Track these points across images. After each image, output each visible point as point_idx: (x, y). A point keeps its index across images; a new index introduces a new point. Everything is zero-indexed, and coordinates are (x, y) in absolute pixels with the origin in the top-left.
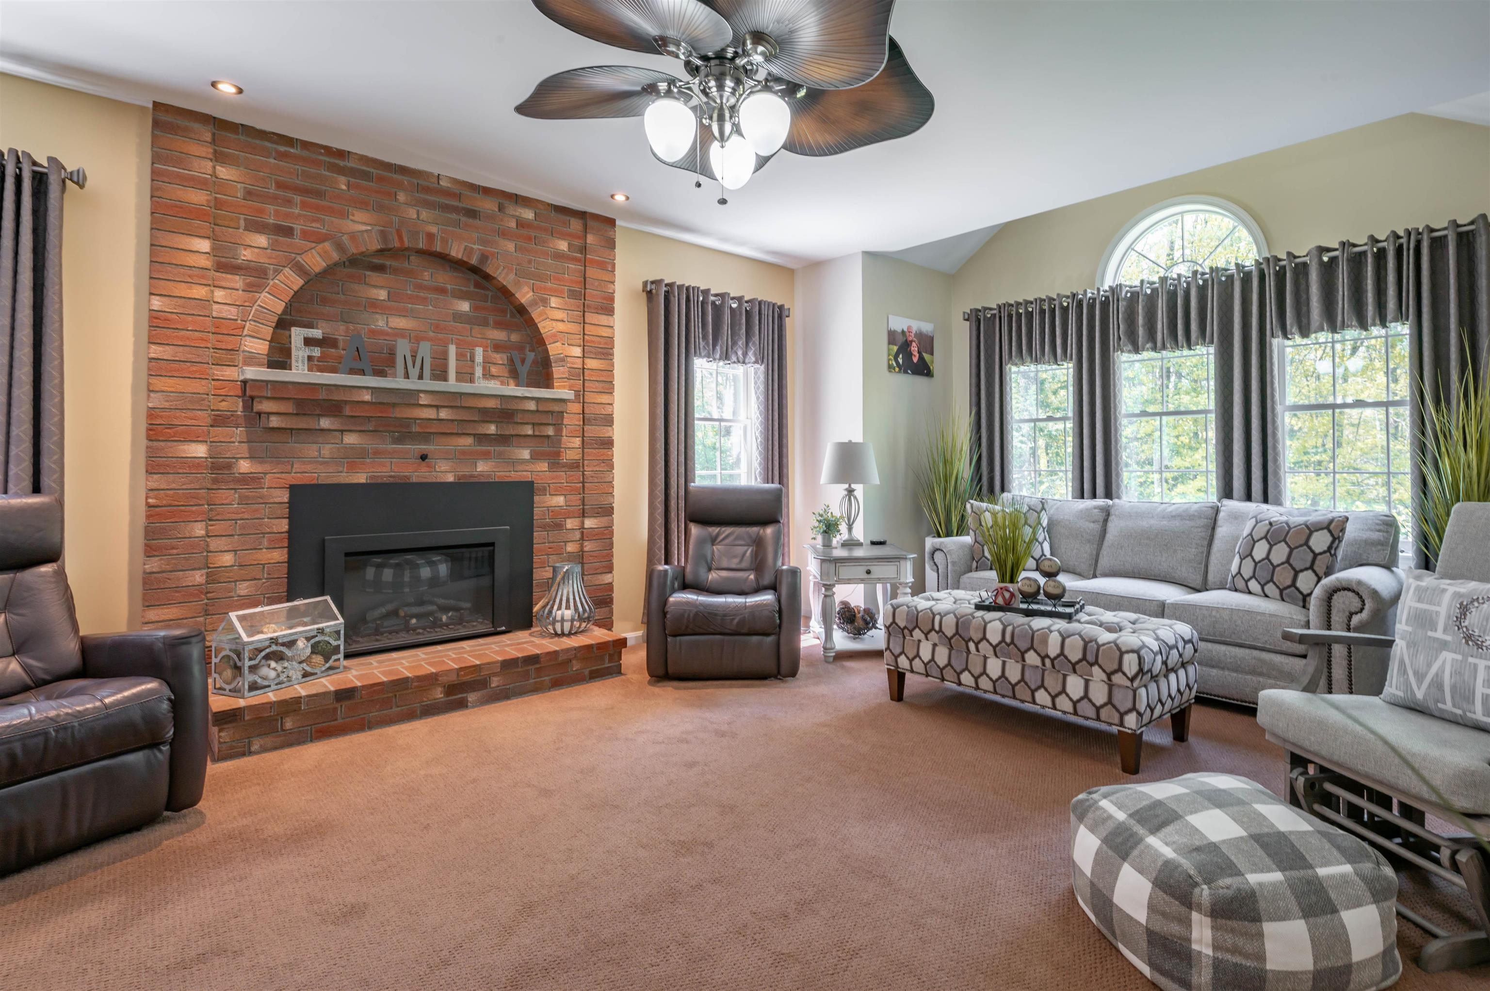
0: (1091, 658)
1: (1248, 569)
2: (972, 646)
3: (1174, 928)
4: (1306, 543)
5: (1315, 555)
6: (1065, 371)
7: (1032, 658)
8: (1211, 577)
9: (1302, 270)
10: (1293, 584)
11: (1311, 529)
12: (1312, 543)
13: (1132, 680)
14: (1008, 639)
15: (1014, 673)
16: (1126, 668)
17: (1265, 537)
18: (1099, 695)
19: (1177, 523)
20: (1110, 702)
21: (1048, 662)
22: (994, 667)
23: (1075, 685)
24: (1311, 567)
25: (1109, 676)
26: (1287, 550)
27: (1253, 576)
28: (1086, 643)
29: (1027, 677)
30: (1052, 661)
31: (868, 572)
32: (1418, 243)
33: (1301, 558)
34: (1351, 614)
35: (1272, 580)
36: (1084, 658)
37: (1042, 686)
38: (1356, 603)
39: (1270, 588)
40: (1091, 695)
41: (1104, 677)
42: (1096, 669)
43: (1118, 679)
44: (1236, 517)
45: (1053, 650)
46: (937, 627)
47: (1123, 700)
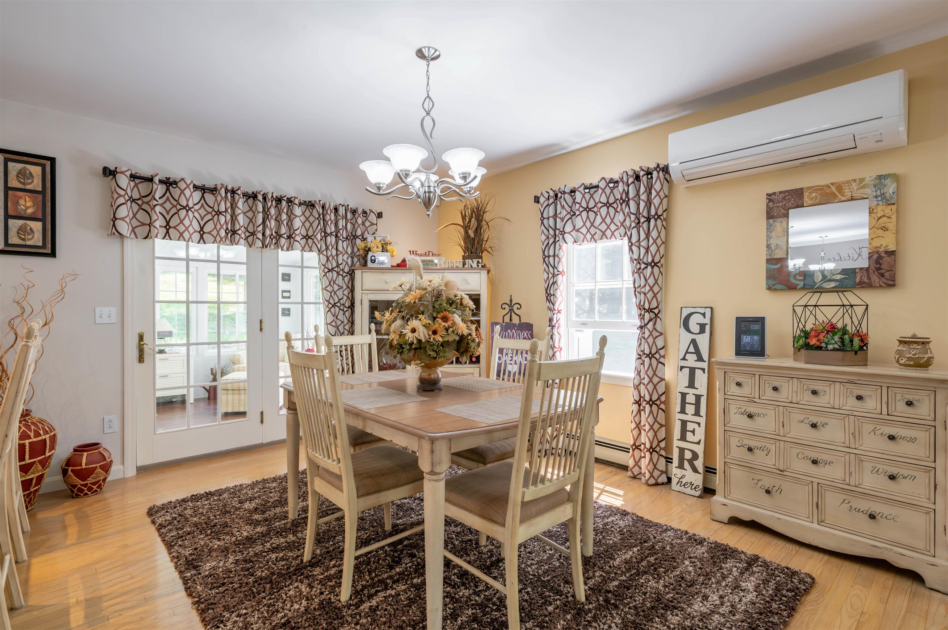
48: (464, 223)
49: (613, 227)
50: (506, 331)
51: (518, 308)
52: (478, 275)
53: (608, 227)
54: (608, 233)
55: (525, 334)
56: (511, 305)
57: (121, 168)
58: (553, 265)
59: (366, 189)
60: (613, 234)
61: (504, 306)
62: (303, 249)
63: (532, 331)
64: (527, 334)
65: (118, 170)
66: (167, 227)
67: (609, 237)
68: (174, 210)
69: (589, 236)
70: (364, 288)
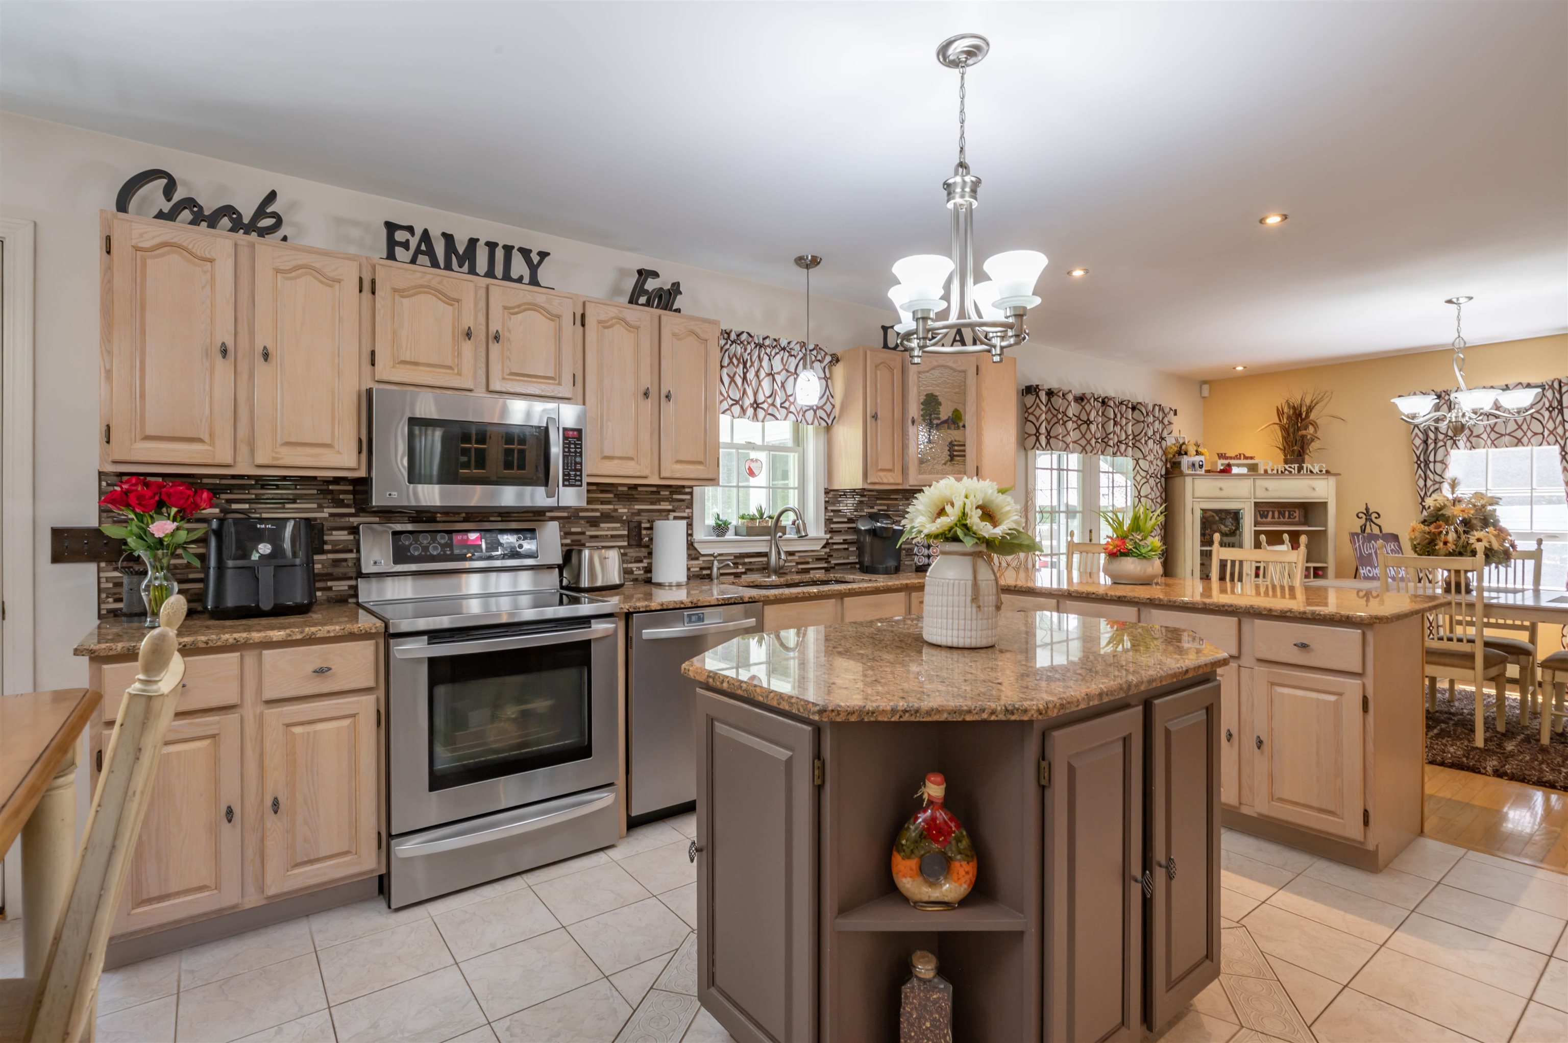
48: (1280, 420)
49: (1529, 434)
50: (1370, 542)
51: (1376, 518)
52: (1326, 481)
53: (1525, 434)
54: (1525, 440)
55: (1392, 547)
56: (1367, 513)
57: (1043, 385)
58: (1433, 470)
59: (1402, 419)
60: (1529, 441)
61: (1360, 515)
62: (1114, 454)
63: (1399, 542)
64: (1394, 546)
65: (1040, 387)
66: (1049, 437)
67: (1525, 443)
68: (1055, 420)
69: (1489, 442)
70: (1196, 495)
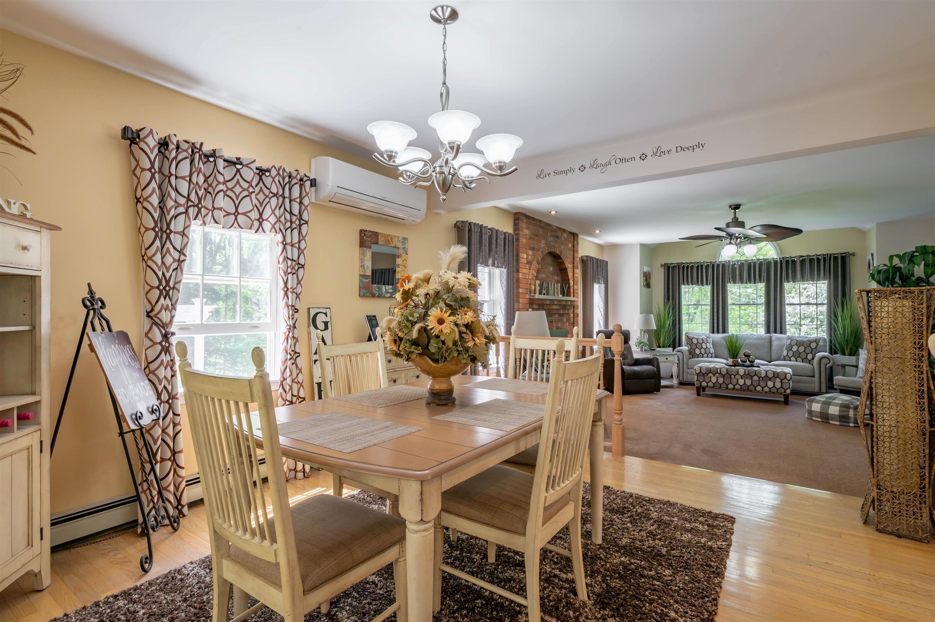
0: (776, 376)
1: (791, 354)
2: (733, 377)
3: (846, 413)
4: (810, 346)
5: (812, 349)
6: (707, 289)
7: (755, 378)
8: (773, 357)
9: (794, 262)
10: (806, 357)
11: (810, 342)
12: (811, 346)
13: (789, 381)
14: (747, 373)
15: (748, 382)
16: (787, 378)
17: (796, 344)
18: (778, 385)
19: (759, 341)
20: (782, 387)
21: (761, 379)
22: (741, 382)
23: (770, 384)
24: (811, 353)
25: (782, 380)
26: (804, 348)
27: (793, 356)
28: (774, 372)
29: (753, 383)
30: (763, 378)
31: (667, 359)
32: (830, 258)
33: (808, 350)
34: (827, 364)
35: (799, 357)
36: (774, 376)
37: (759, 385)
38: (828, 361)
39: (799, 359)
40: (776, 386)
41: (780, 380)
42: (778, 379)
43: (785, 381)
44: (779, 339)
45: (763, 375)
46: (719, 372)
47: (785, 386)
51: (102, 308)
52: (37, 237)
